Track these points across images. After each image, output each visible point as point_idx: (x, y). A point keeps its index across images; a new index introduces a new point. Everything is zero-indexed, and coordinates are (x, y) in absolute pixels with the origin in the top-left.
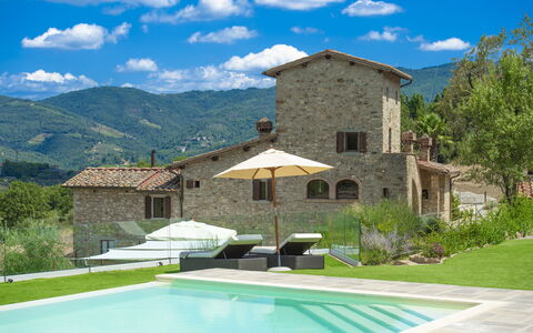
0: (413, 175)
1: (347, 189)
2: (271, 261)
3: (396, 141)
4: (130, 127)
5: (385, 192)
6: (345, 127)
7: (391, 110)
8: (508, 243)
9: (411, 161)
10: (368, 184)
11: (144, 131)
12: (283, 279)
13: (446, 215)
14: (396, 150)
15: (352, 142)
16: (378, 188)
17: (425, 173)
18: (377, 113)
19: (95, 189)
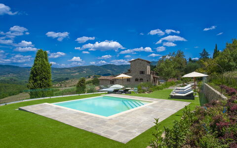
0: (152, 78)
1: (141, 80)
2: (122, 92)
3: (149, 72)
4: (113, 70)
5: (147, 81)
6: (141, 70)
7: (148, 68)
8: (164, 90)
9: (152, 75)
10: (145, 79)
11: (115, 71)
12: (123, 96)
13: (157, 84)
14: (149, 74)
15: (142, 73)
16: (146, 79)
17: (154, 78)
18: (146, 68)
19: (103, 79)
